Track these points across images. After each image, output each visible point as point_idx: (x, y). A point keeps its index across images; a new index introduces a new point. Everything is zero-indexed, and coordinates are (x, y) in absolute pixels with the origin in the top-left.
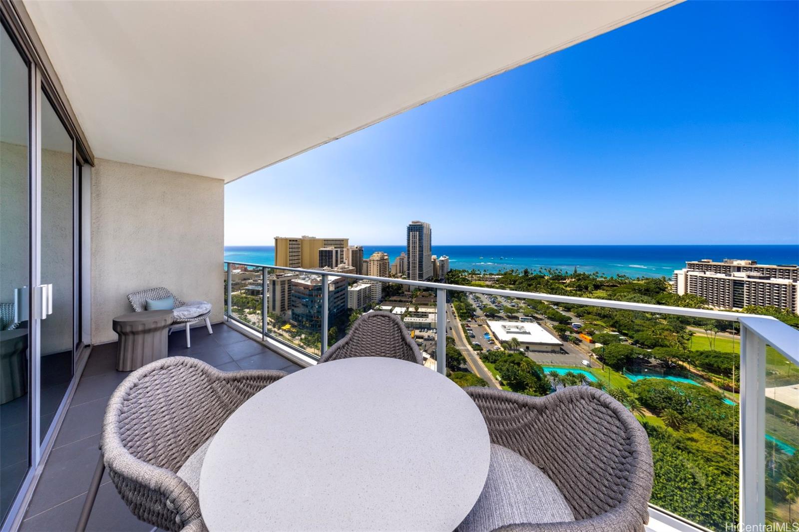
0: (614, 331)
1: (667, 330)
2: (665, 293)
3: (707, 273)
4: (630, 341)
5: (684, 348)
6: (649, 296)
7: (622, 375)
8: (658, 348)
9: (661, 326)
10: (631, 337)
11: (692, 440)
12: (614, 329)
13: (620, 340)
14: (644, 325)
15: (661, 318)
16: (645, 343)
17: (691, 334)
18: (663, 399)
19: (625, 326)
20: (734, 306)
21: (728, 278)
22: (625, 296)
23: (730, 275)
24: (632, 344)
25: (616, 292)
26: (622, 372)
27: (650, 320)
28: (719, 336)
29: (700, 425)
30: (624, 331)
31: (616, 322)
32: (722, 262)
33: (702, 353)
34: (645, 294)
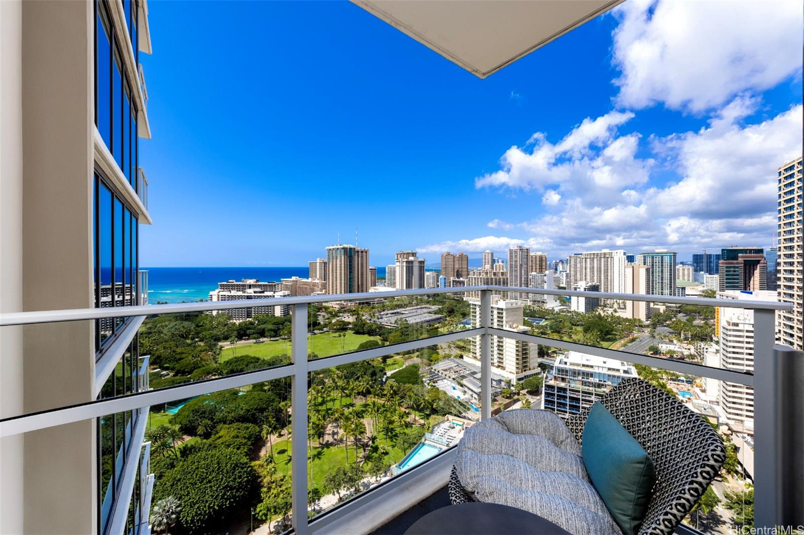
0: (155, 369)
1: (204, 351)
2: (203, 315)
3: (232, 291)
4: (171, 374)
5: (216, 363)
6: (190, 321)
7: (164, 414)
8: (196, 371)
9: (199, 349)
10: (173, 369)
11: (220, 437)
12: (155, 367)
13: (162, 376)
14: (185, 352)
15: (200, 341)
16: (186, 370)
17: (221, 347)
18: (199, 416)
19: (167, 359)
20: (248, 317)
21: (244, 294)
22: (166, 326)
23: (245, 292)
24: (174, 376)
25: (157, 322)
26: (164, 410)
27: (190, 345)
28: (238, 344)
29: (225, 423)
30: (165, 365)
31: (159, 357)
32: (241, 281)
33: (228, 362)
34: (186, 320)
